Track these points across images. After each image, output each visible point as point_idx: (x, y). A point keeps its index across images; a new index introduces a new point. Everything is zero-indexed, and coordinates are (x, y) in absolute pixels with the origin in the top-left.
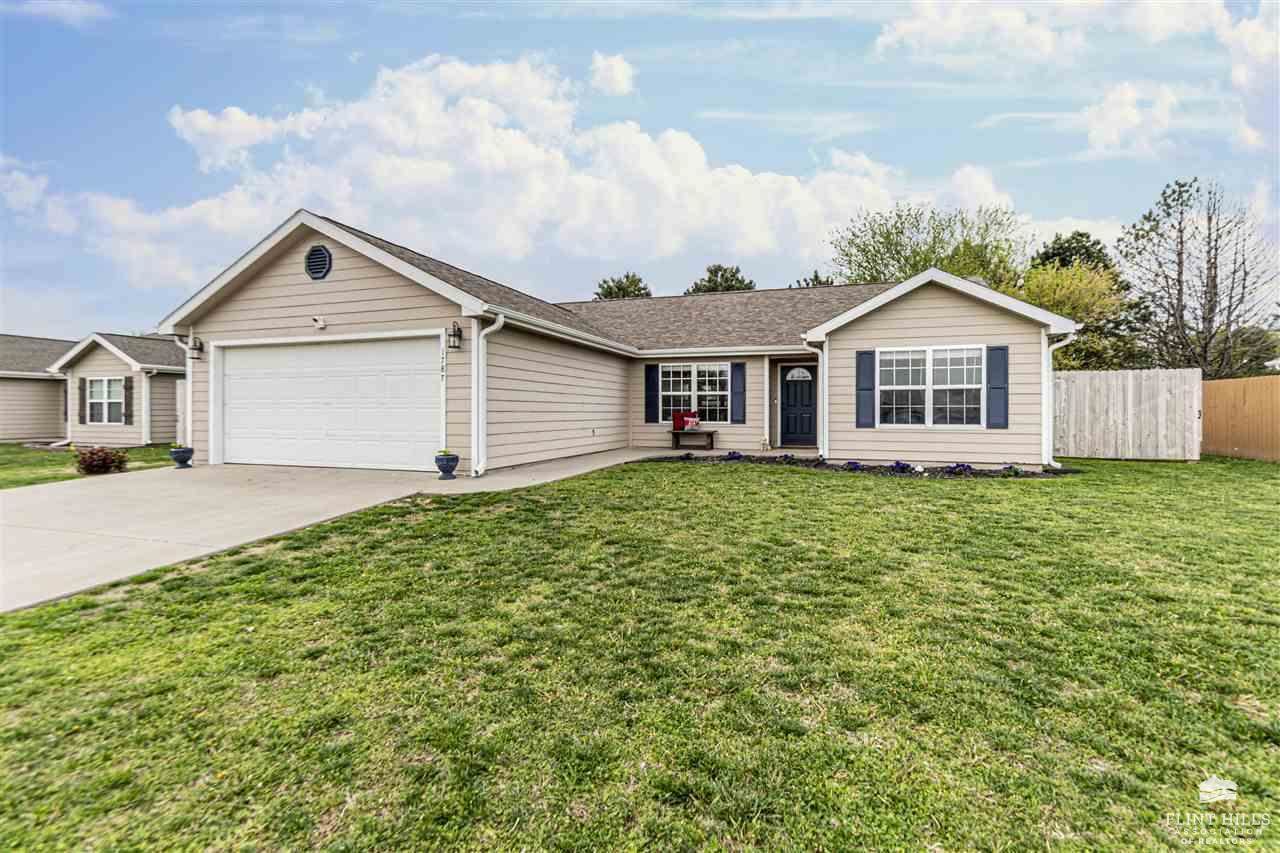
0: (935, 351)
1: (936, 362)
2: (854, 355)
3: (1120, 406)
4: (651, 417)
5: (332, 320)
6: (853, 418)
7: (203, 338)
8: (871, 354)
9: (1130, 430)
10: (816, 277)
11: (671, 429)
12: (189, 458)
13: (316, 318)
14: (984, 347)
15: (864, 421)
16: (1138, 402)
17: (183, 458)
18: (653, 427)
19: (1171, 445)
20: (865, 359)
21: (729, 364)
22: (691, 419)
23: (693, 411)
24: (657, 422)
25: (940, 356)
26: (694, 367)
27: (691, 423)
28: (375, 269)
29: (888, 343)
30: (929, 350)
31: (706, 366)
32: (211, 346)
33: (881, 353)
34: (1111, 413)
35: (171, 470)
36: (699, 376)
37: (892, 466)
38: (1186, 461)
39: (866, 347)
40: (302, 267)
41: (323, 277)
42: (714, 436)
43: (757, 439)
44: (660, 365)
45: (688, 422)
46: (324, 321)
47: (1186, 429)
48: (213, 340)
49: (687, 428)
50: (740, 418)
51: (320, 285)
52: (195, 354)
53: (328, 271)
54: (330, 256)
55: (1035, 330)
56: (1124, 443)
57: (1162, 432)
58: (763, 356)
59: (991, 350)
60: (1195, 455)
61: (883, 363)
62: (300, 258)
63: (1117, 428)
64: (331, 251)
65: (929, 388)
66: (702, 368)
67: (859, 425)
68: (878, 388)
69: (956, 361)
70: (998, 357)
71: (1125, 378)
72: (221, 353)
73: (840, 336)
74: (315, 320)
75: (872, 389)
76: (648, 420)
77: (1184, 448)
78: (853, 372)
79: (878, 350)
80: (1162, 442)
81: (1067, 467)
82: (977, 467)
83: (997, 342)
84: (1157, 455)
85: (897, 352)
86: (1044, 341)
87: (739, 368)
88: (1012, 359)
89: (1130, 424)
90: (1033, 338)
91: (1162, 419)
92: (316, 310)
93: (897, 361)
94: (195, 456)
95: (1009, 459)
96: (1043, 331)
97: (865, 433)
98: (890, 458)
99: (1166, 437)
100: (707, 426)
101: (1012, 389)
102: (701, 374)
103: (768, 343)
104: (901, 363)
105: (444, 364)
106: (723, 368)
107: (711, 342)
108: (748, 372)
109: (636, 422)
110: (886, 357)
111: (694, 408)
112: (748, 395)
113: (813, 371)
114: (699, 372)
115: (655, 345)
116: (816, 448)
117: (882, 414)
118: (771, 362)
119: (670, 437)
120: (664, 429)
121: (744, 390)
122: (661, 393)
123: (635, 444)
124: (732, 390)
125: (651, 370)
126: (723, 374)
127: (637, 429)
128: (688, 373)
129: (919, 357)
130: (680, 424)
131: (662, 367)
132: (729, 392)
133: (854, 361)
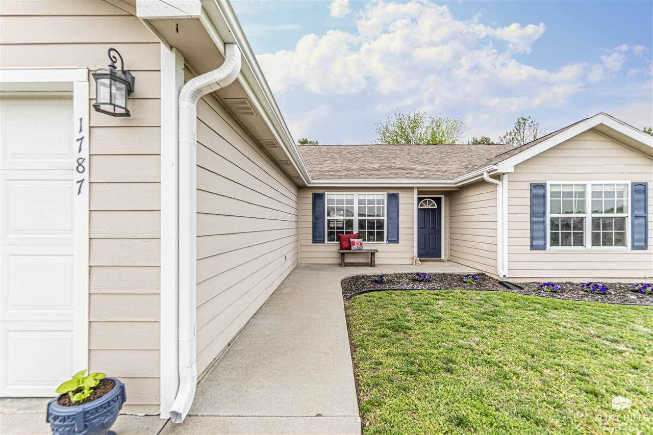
0: (593, 185)
1: (595, 194)
2: (529, 187)
4: (317, 238)
6: (528, 242)
8: (543, 186)
11: (337, 249)
14: (630, 183)
15: (536, 245)
18: (319, 247)
20: (538, 190)
21: (385, 193)
22: (356, 241)
23: (355, 233)
24: (323, 242)
25: (597, 189)
26: (356, 197)
27: (356, 244)
30: (589, 184)
31: (367, 196)
33: (551, 185)
36: (359, 204)
39: (538, 179)
42: (376, 253)
44: (326, 194)
49: (353, 248)
50: (394, 239)
58: (413, 188)
59: (635, 185)
61: (554, 194)
65: (589, 217)
66: (362, 197)
67: (533, 247)
68: (549, 216)
69: (609, 194)
70: (640, 191)
75: (544, 217)
76: (315, 241)
78: (527, 202)
79: (548, 183)
83: (640, 179)
85: (563, 185)
87: (393, 198)
88: (650, 193)
93: (564, 193)
95: (648, 274)
97: (538, 255)
98: (566, 275)
100: (368, 246)
101: (650, 217)
102: (361, 202)
103: (417, 177)
104: (567, 194)
105: (85, 154)
106: (381, 198)
107: (370, 175)
108: (401, 201)
109: (303, 243)
110: (554, 189)
111: (356, 230)
112: (401, 219)
113: (438, 201)
114: (359, 200)
115: (321, 176)
116: (442, 261)
117: (552, 238)
118: (419, 193)
119: (336, 255)
120: (330, 248)
121: (398, 216)
122: (327, 218)
123: (304, 261)
124: (388, 217)
125: (318, 198)
126: (379, 202)
127: (304, 249)
128: (351, 202)
129: (581, 190)
130: (345, 244)
131: (328, 196)
132: (385, 218)
133: (529, 192)
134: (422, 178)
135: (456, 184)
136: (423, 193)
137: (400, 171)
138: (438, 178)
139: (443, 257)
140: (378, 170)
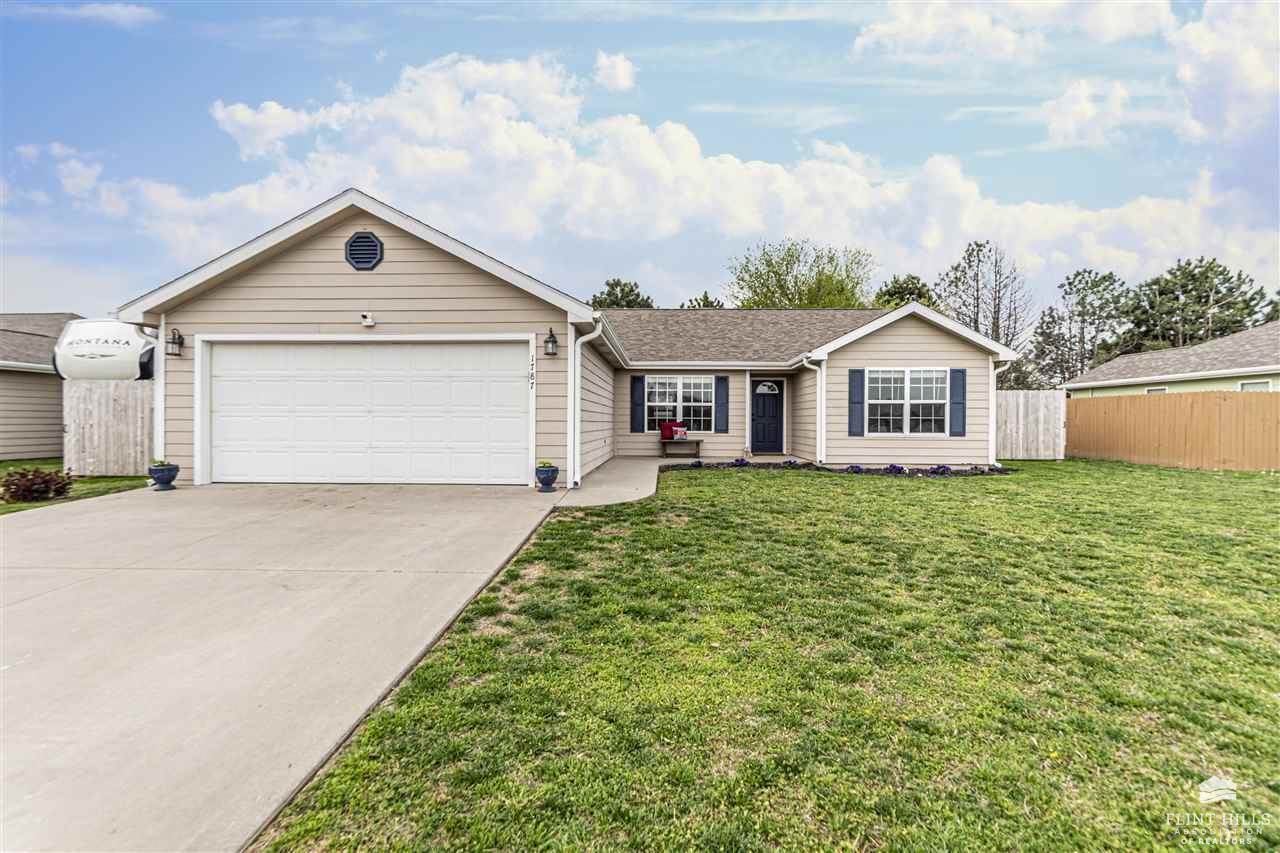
0: (911, 372)
1: (913, 381)
2: (847, 373)
3: (1014, 420)
4: (636, 427)
5: (382, 317)
6: (846, 428)
7: (183, 330)
8: (861, 372)
9: (1021, 436)
10: (706, 298)
11: (658, 439)
12: (173, 478)
13: (365, 313)
14: (948, 369)
15: (855, 430)
16: (1026, 415)
17: (165, 477)
18: (638, 436)
19: (1047, 448)
20: (856, 377)
21: (713, 377)
22: (679, 429)
23: (678, 421)
24: (643, 431)
25: (916, 376)
26: (680, 380)
27: (680, 433)
28: (450, 264)
29: (876, 364)
30: (907, 370)
31: (693, 379)
32: (197, 341)
33: (869, 371)
34: (1008, 424)
35: (150, 492)
36: (684, 388)
37: (887, 469)
38: (1055, 460)
39: (856, 366)
40: (342, 255)
41: (372, 268)
42: (701, 445)
43: (740, 447)
44: (646, 377)
45: (676, 432)
46: (373, 319)
47: (1057, 436)
48: (198, 333)
49: (676, 437)
50: (723, 428)
51: (365, 277)
52: (175, 349)
53: (380, 260)
54: (382, 244)
55: (984, 357)
56: (1016, 449)
57: (1041, 438)
58: (745, 371)
59: (953, 372)
60: (1062, 457)
61: (872, 380)
62: (339, 243)
63: (1012, 435)
64: (381, 239)
65: (907, 402)
66: (687, 381)
67: (851, 433)
68: (867, 402)
69: (928, 380)
70: (958, 377)
71: (1018, 397)
72: (209, 347)
73: (837, 356)
74: (365, 317)
75: (862, 403)
76: (633, 430)
77: (1054, 450)
78: (846, 388)
79: (867, 369)
80: (1041, 446)
81: (1005, 467)
82: (953, 468)
83: (959, 366)
84: (1038, 455)
85: (883, 371)
86: (992, 366)
87: (722, 382)
88: (969, 380)
89: (1021, 432)
90: (982, 364)
91: (1041, 427)
92: (363, 305)
93: (882, 379)
94: (180, 475)
95: (974, 462)
96: (990, 357)
97: (857, 441)
98: (883, 461)
99: (1044, 442)
100: (693, 435)
101: (968, 404)
102: (686, 386)
103: (750, 359)
104: (885, 380)
105: (534, 371)
106: (708, 381)
107: (696, 356)
108: (731, 385)
109: (620, 432)
110: (874, 376)
111: (680, 418)
112: (731, 406)
113: (780, 385)
114: (684, 384)
115: (641, 357)
116: (783, 455)
117: (870, 425)
118: (752, 376)
119: (657, 446)
120: (650, 438)
121: (727, 402)
122: (647, 404)
123: (621, 453)
124: (716, 403)
125: (637, 381)
126: (707, 386)
127: (621, 439)
128: (674, 385)
129: (900, 376)
130: (667, 433)
131: (648, 379)
132: (713, 404)
133: (847, 378)
134: (754, 360)
135: (791, 366)
136: (757, 377)
137: (732, 350)
138: (773, 360)
139: (785, 452)
140: (708, 349)
